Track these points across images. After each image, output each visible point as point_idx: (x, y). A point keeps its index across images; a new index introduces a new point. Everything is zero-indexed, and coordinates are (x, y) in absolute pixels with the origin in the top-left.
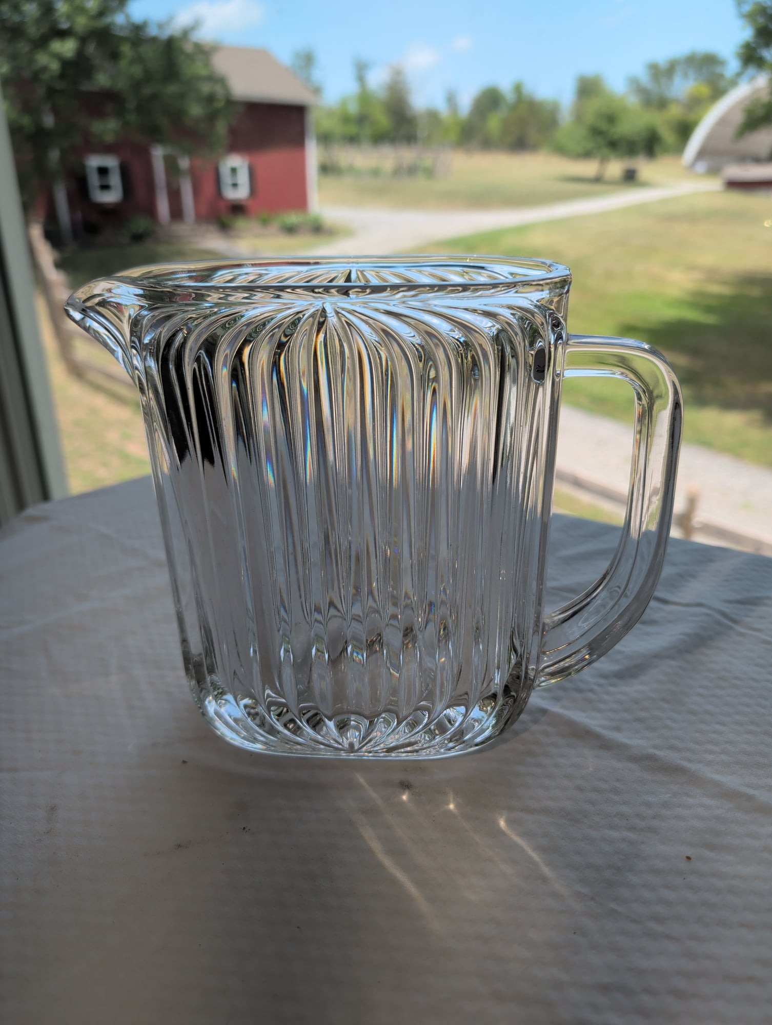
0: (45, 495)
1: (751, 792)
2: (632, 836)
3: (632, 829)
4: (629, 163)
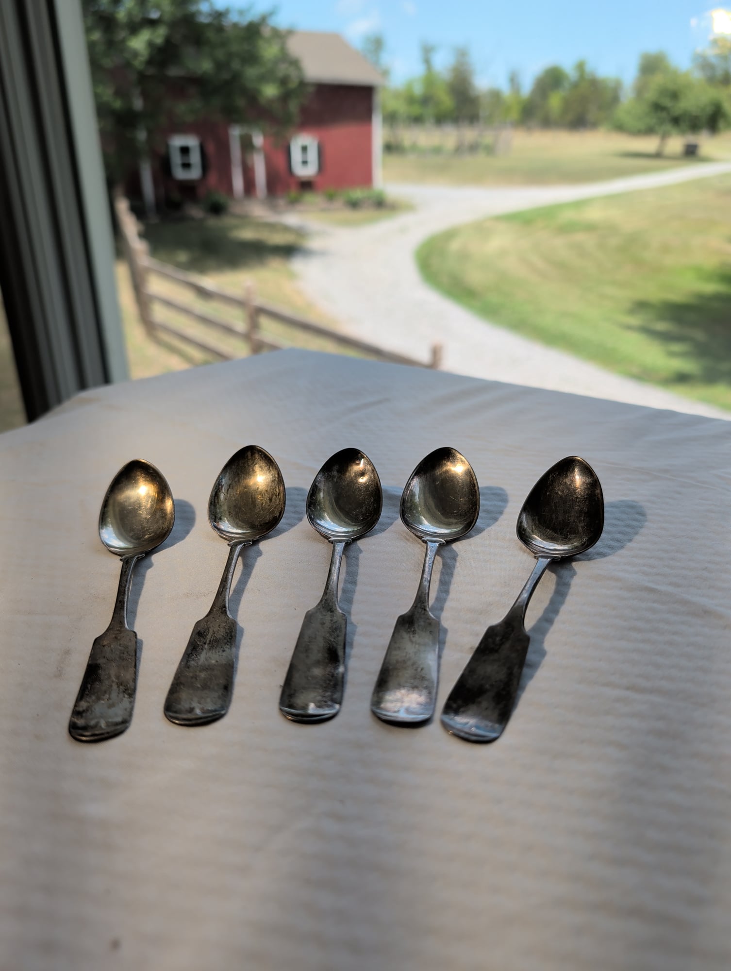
4: (691, 139)
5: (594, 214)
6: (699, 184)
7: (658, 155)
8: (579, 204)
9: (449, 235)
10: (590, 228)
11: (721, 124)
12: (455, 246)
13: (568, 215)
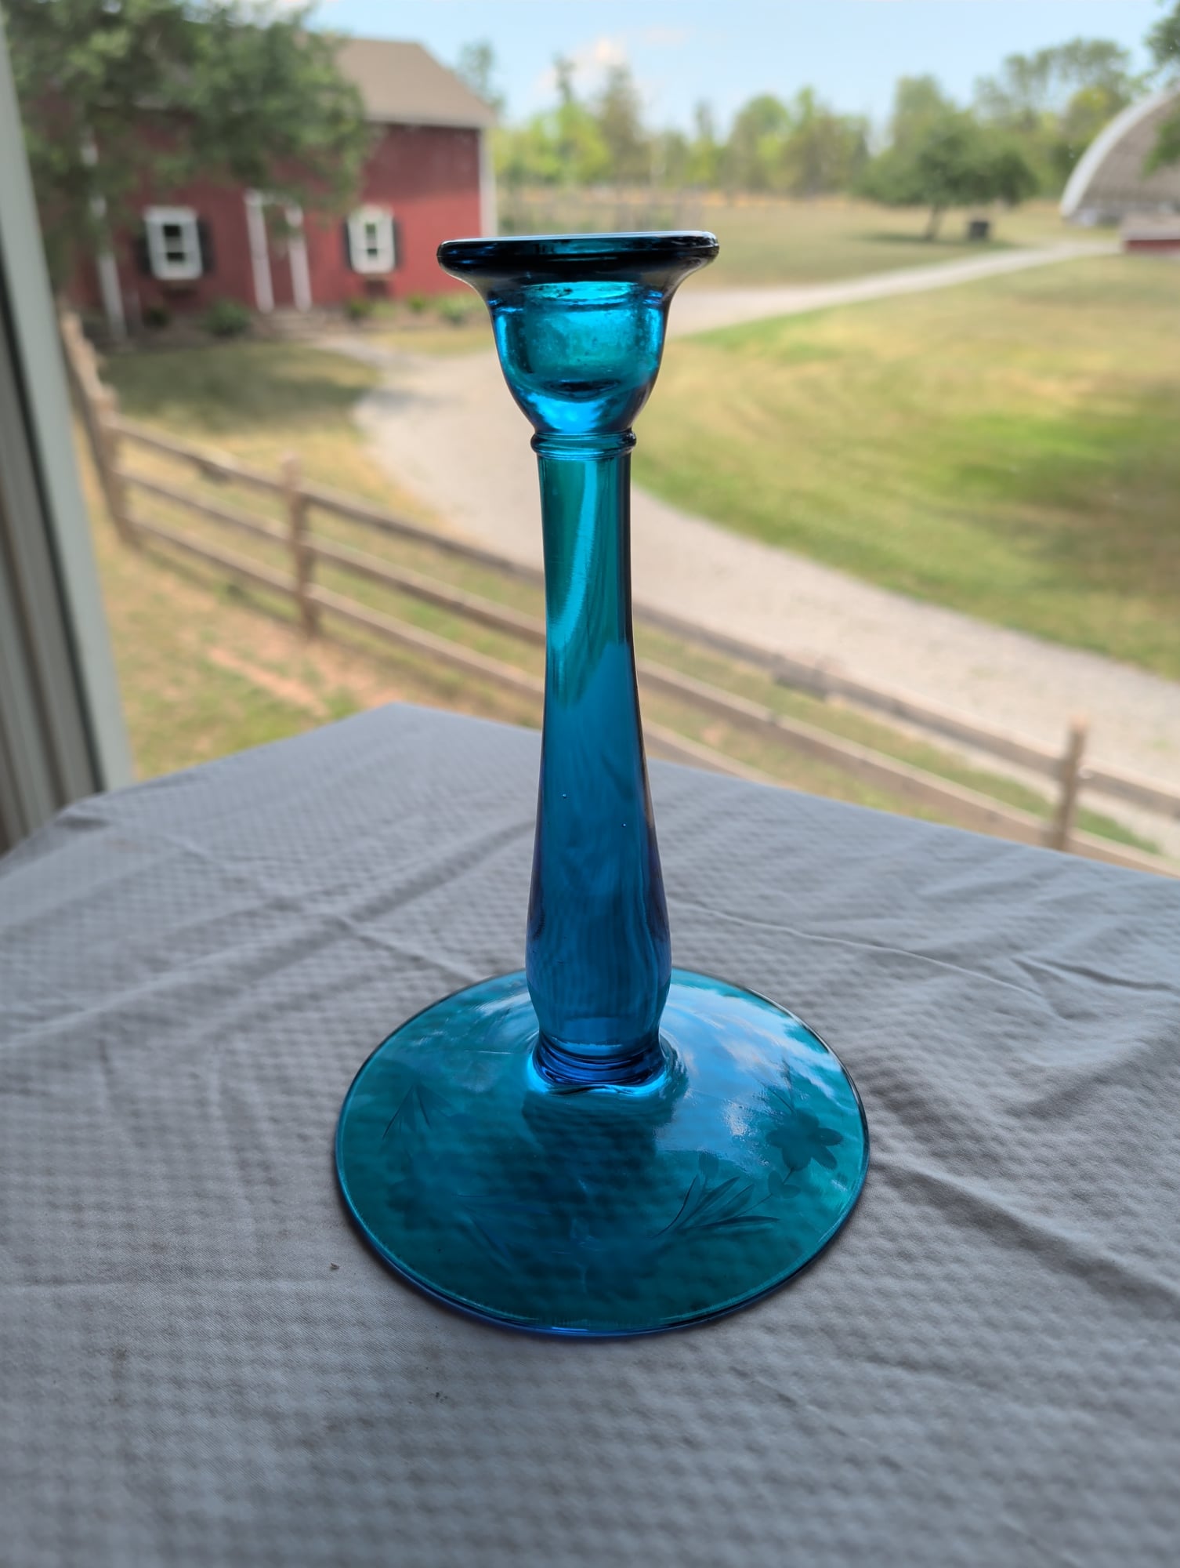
3: (1087, 1404)
4: (978, 212)
5: (834, 333)
6: (994, 285)
7: (929, 238)
8: (812, 316)
10: (830, 354)
11: (1024, 190)
13: (795, 335)
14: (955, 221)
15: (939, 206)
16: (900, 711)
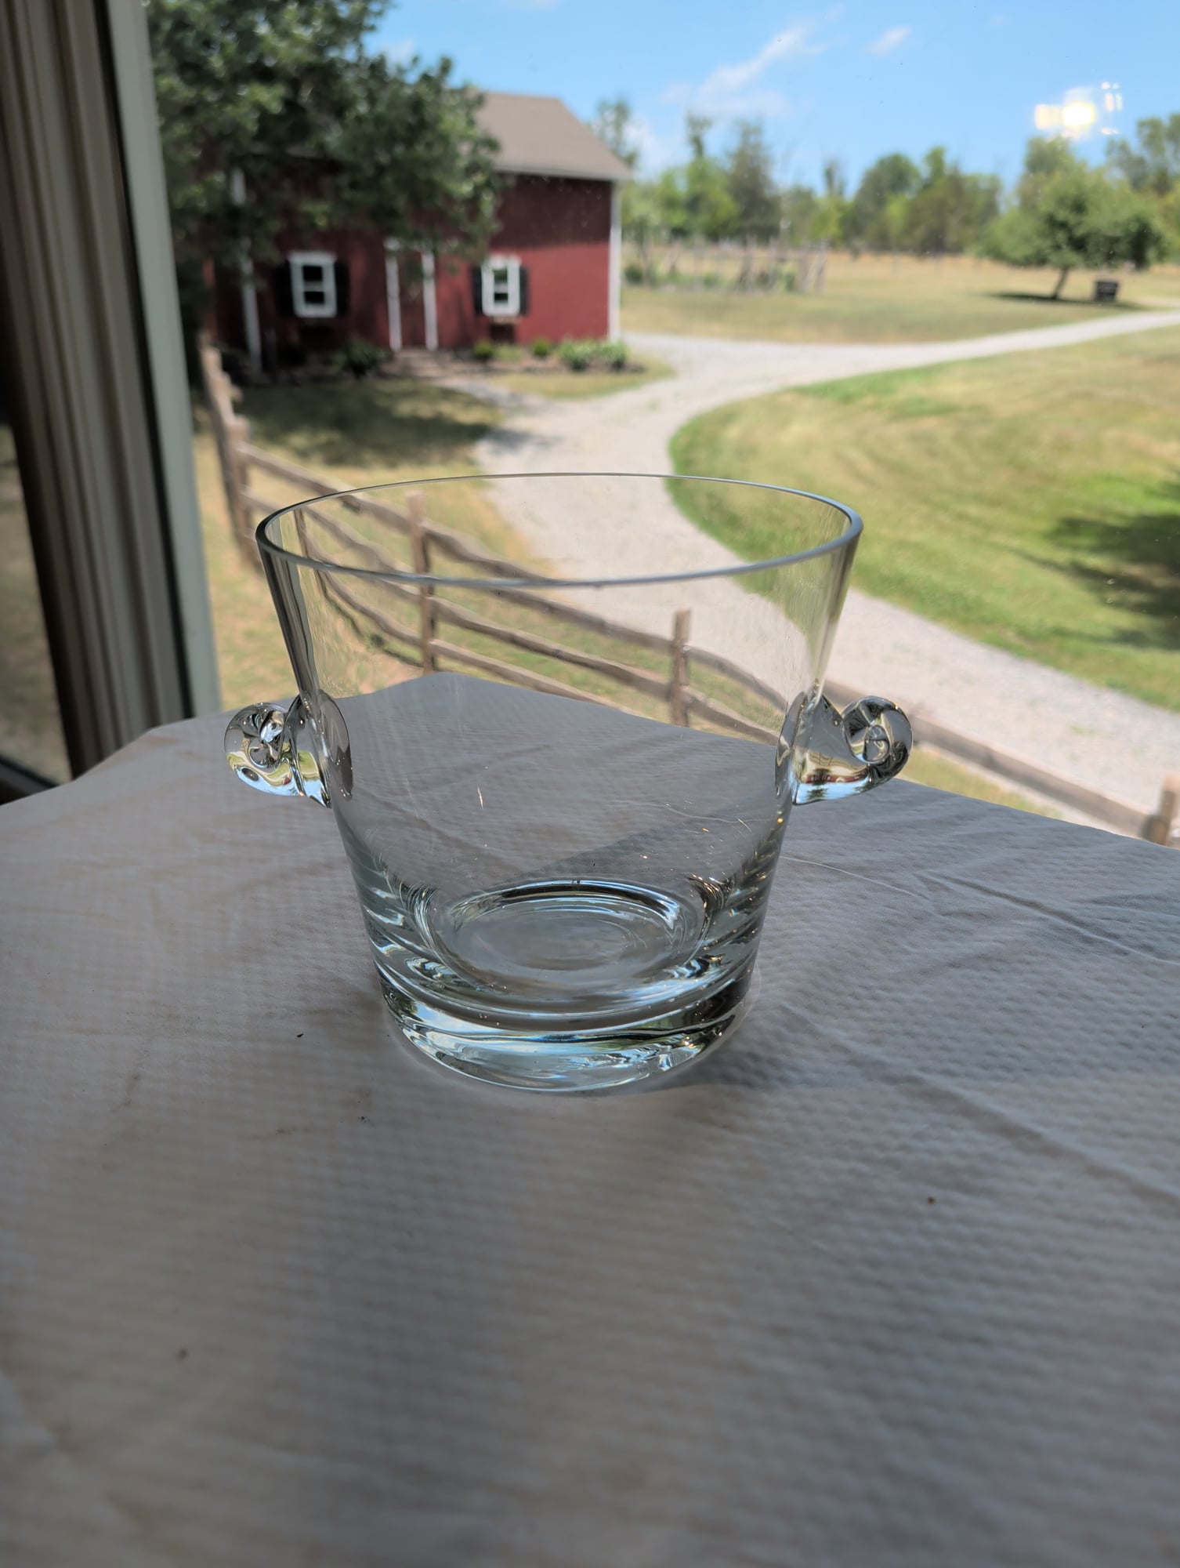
0: (188, 712)
1: (1039, 1129)
2: (863, 1167)
4: (1106, 274)
5: (952, 389)
6: (1119, 345)
7: (1054, 298)
8: (931, 371)
9: (726, 416)
10: (945, 410)
11: (1151, 254)
12: (733, 433)
13: (912, 390)
14: (1082, 282)
15: (1066, 269)
16: (991, 762)
